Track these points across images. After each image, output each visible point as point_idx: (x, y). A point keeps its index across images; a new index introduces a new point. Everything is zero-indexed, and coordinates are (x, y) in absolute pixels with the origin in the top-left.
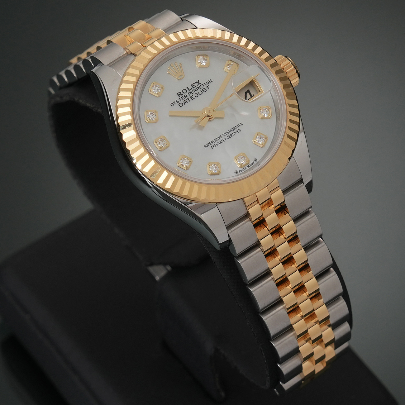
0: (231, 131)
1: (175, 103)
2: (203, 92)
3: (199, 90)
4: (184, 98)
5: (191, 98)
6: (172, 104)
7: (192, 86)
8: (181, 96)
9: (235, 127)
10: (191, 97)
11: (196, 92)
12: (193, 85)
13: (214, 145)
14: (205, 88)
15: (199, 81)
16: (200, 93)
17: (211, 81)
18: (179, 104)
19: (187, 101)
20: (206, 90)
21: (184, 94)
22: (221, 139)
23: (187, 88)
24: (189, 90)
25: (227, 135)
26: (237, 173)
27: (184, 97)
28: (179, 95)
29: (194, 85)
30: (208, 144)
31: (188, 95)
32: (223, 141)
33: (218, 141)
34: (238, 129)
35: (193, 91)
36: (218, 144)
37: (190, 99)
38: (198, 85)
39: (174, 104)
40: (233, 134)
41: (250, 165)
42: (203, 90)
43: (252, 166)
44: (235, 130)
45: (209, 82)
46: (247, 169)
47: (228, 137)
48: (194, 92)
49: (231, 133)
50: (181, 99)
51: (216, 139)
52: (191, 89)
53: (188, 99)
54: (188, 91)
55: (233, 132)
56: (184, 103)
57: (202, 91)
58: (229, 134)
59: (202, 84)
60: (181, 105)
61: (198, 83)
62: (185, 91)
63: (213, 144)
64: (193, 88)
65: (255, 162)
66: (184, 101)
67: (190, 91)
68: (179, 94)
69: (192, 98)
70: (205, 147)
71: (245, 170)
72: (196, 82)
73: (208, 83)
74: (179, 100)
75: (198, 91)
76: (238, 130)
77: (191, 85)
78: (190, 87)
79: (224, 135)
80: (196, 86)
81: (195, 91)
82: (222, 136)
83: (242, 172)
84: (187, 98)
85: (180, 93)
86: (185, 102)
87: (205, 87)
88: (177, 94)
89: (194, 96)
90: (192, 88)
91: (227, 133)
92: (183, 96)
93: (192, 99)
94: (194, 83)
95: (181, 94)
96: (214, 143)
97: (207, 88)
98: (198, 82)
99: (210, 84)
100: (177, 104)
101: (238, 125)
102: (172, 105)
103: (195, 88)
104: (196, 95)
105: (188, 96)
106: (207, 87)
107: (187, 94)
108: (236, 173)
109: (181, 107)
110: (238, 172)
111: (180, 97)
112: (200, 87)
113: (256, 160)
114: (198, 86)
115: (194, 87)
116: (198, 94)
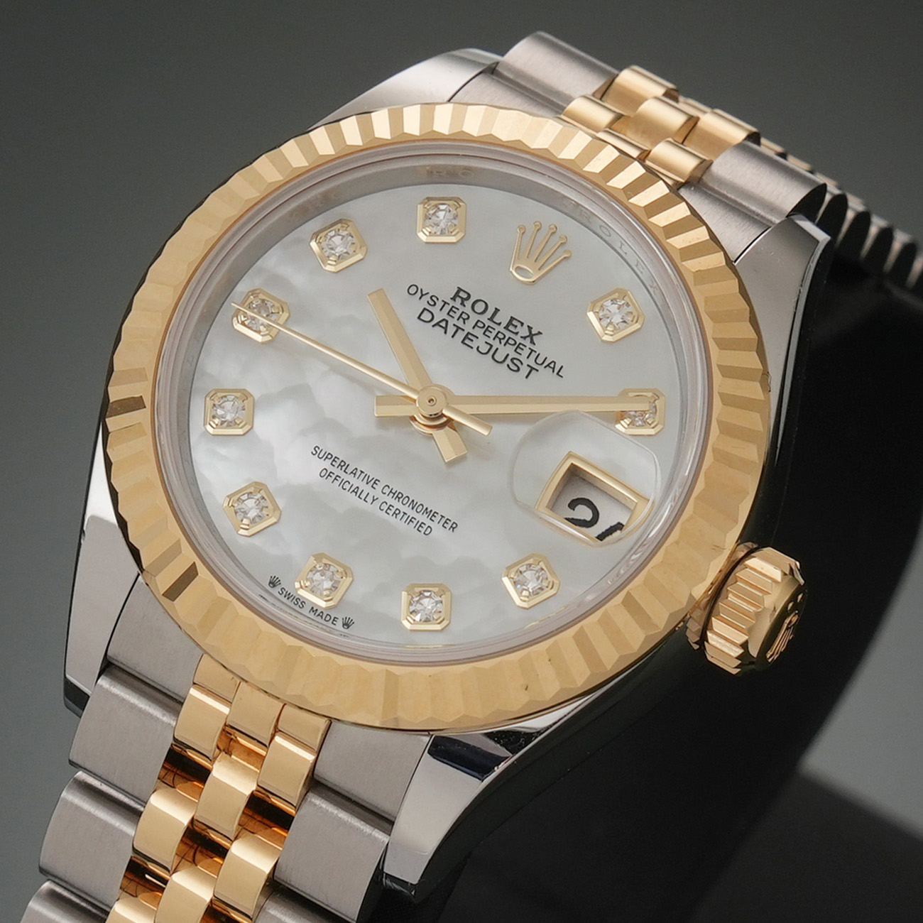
0: (413, 505)
1: (422, 295)
2: (508, 361)
3: (510, 350)
4: (457, 316)
5: (466, 337)
6: (415, 291)
7: (510, 323)
8: (458, 303)
9: (432, 515)
10: (469, 333)
11: (496, 344)
12: (514, 322)
13: (334, 477)
14: (525, 364)
15: (540, 333)
16: (499, 357)
17: (556, 371)
18: (425, 309)
19: (451, 330)
20: (516, 368)
21: (468, 309)
22: (367, 489)
23: (497, 310)
24: (491, 319)
25: (391, 501)
26: (274, 586)
27: (459, 313)
28: (457, 295)
29: (516, 326)
30: (328, 456)
31: (471, 322)
32: (363, 496)
33: (356, 482)
34: (428, 523)
35: (494, 333)
36: (347, 486)
37: (461, 335)
38: (525, 338)
39: (419, 294)
40: (406, 517)
41: (321, 615)
42: (512, 360)
43: (323, 622)
44: (422, 518)
45: (552, 365)
46: (303, 611)
47: (385, 507)
48: (492, 336)
49: (404, 509)
50: (447, 308)
51: (359, 473)
52: (500, 324)
53: (458, 328)
54: (484, 318)
55: (412, 513)
56: (438, 324)
57: (510, 358)
58: (397, 504)
59: (532, 350)
60: (427, 316)
61: (531, 336)
62: (480, 307)
63: (337, 471)
64: (506, 328)
65: (339, 623)
66: (444, 320)
67: (488, 323)
68: (462, 294)
69: (467, 341)
70: (316, 451)
71: (297, 608)
72: (530, 328)
73: (546, 364)
74: (439, 304)
75: (501, 347)
76: (425, 527)
77: (512, 318)
78: (503, 318)
79: (387, 490)
80: (517, 333)
81: (496, 336)
82: (379, 487)
83: (285, 600)
84: (460, 324)
85: (465, 296)
86: (443, 325)
87: (525, 362)
88: (460, 290)
89: (481, 342)
90: (504, 324)
91: (398, 496)
92: (462, 309)
93: (463, 342)
94: (522, 324)
95: (463, 300)
96: (341, 473)
97: (524, 370)
98: (533, 333)
99: (544, 373)
100: (423, 304)
101: (444, 520)
102: (413, 290)
103: (508, 334)
104: (484, 348)
105: (468, 327)
106: (532, 369)
107: (474, 318)
108: (273, 583)
109: (419, 318)
110: (278, 589)
111: (452, 304)
112: (518, 347)
113: (347, 625)
114: (519, 340)
115: (511, 328)
116: (491, 352)
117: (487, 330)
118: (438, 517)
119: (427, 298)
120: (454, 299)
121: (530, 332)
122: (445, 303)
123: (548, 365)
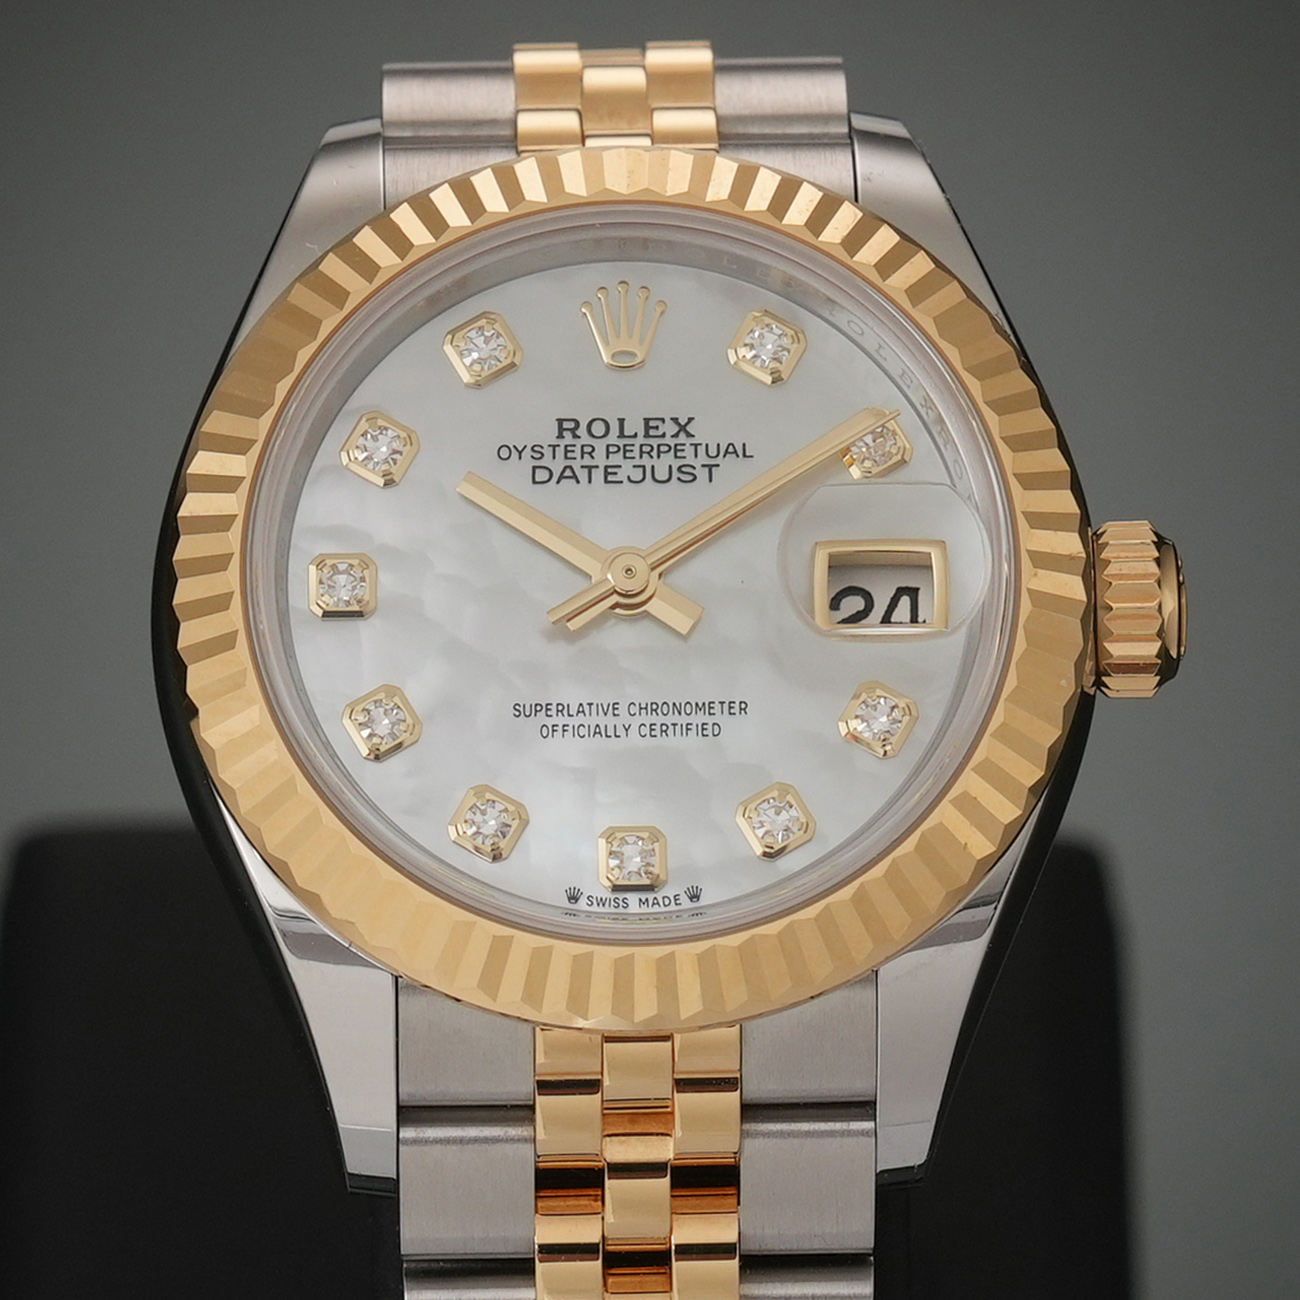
0: (678, 709)
1: (520, 453)
2: (675, 474)
3: (668, 459)
4: (578, 454)
5: (606, 474)
6: (507, 452)
7: (647, 428)
8: (568, 438)
9: (706, 707)
10: (606, 467)
11: (646, 461)
12: (652, 424)
13: (560, 729)
14: (698, 466)
15: (690, 420)
16: (662, 475)
17: (740, 453)
18: (534, 468)
19: (582, 475)
20: (691, 478)
21: (585, 439)
22: (608, 721)
23: (621, 421)
24: (622, 435)
25: (648, 719)
26: (577, 900)
27: (578, 450)
28: (561, 430)
29: (657, 428)
30: (537, 708)
31: (600, 453)
32: (611, 732)
33: (591, 720)
34: (710, 720)
35: (636, 449)
36: (583, 731)
37: (598, 475)
38: (676, 435)
39: (515, 455)
40: (678, 728)
41: (656, 903)
42: (679, 469)
43: (663, 909)
44: (698, 718)
45: (731, 449)
46: (630, 910)
47: (645, 730)
48: (636, 453)
49: (669, 720)
50: (560, 452)
51: (586, 708)
52: (636, 435)
53: (590, 468)
54: (613, 438)
55: (683, 720)
56: (562, 477)
57: (674, 470)
58: (659, 719)
59: (696, 445)
60: (542, 475)
61: (683, 428)
62: (598, 429)
63: (560, 720)
64: (647, 435)
65: (684, 900)
66: (566, 467)
67: (621, 443)
68: (566, 425)
69: (610, 478)
70: (518, 711)
71: (621, 910)
72: (675, 420)
73: (722, 452)
74: (548, 452)
75: (655, 461)
76: (709, 727)
77: (647, 421)
78: (634, 426)
79: (635, 709)
80: (664, 435)
81: (641, 452)
82: (622, 710)
83: (601, 909)
84: (587, 461)
85: (572, 425)
86: (568, 474)
87: (697, 463)
88: (560, 421)
89: (627, 469)
90: (641, 433)
91: (654, 708)
92: (579, 443)
94: (663, 420)
95: (573, 431)
96: (566, 720)
97: (702, 474)
98: (683, 424)
99: (727, 464)
100: (528, 462)
101: (726, 706)
102: (504, 453)
103: (655, 442)
104: (637, 475)
105: (600, 459)
106: (710, 467)
107: (600, 447)
108: (574, 898)
109: (534, 482)
110: (584, 900)
111: (562, 443)
112: (676, 450)
113: (694, 897)
114: (673, 442)
115: (652, 432)
116: (647, 474)
117: (626, 451)
118: (717, 706)
119: (527, 453)
120: (560, 436)
121: (679, 424)
122: (554, 447)
123: (727, 452)
